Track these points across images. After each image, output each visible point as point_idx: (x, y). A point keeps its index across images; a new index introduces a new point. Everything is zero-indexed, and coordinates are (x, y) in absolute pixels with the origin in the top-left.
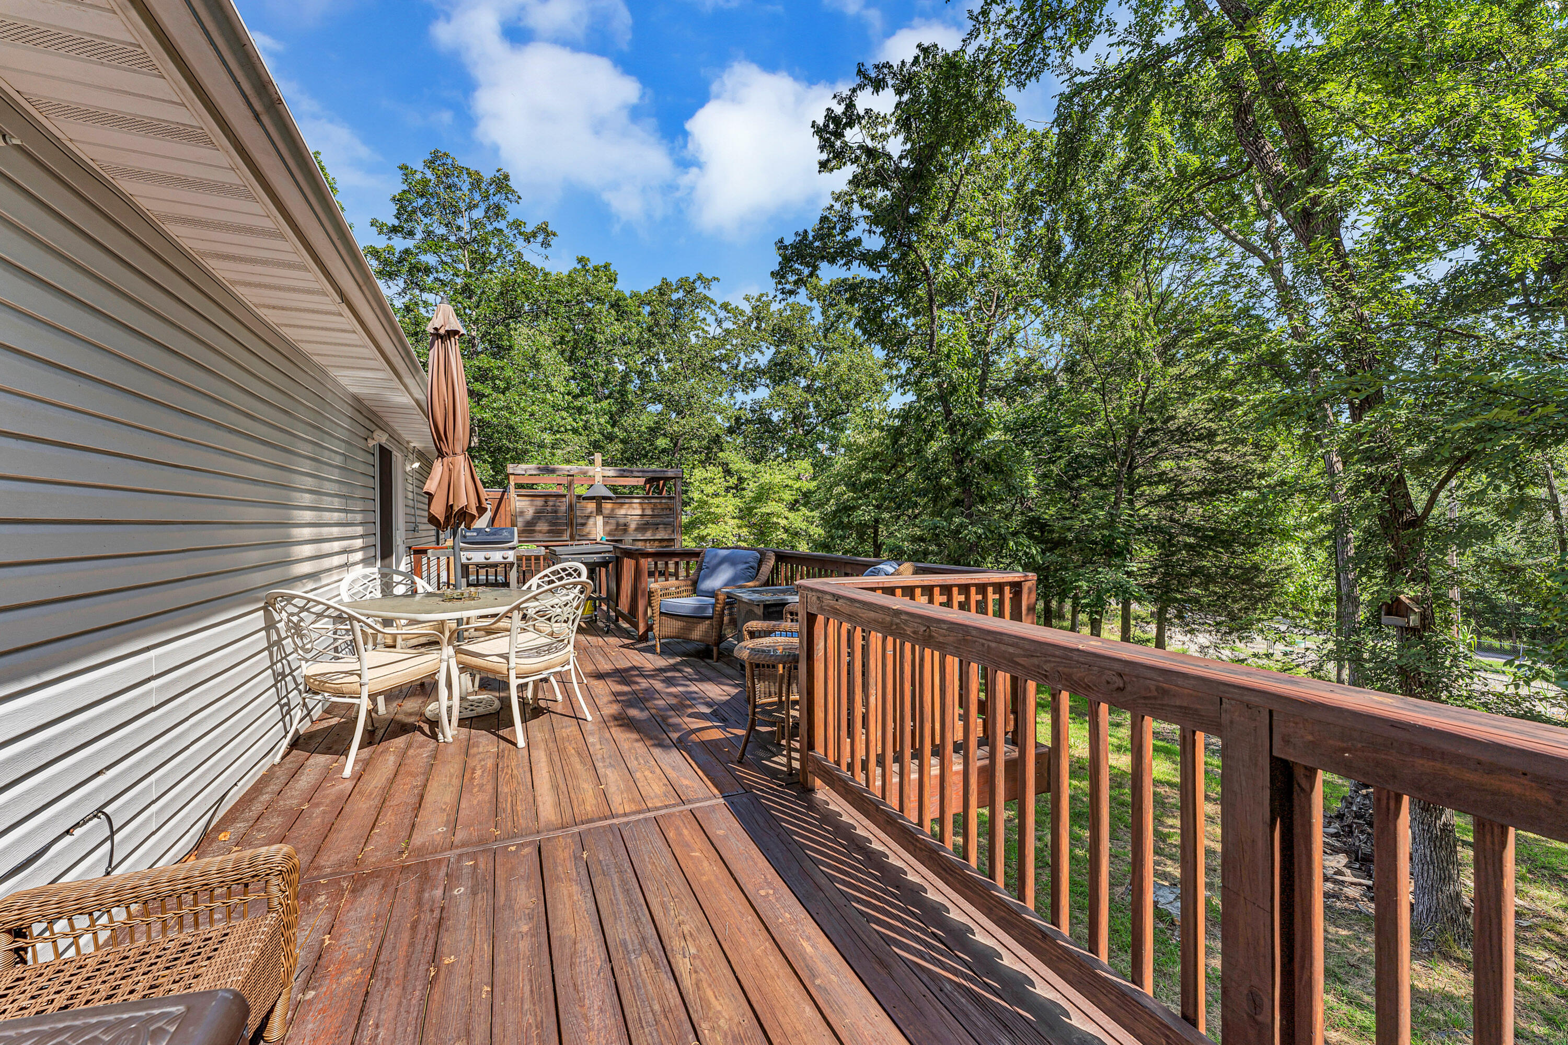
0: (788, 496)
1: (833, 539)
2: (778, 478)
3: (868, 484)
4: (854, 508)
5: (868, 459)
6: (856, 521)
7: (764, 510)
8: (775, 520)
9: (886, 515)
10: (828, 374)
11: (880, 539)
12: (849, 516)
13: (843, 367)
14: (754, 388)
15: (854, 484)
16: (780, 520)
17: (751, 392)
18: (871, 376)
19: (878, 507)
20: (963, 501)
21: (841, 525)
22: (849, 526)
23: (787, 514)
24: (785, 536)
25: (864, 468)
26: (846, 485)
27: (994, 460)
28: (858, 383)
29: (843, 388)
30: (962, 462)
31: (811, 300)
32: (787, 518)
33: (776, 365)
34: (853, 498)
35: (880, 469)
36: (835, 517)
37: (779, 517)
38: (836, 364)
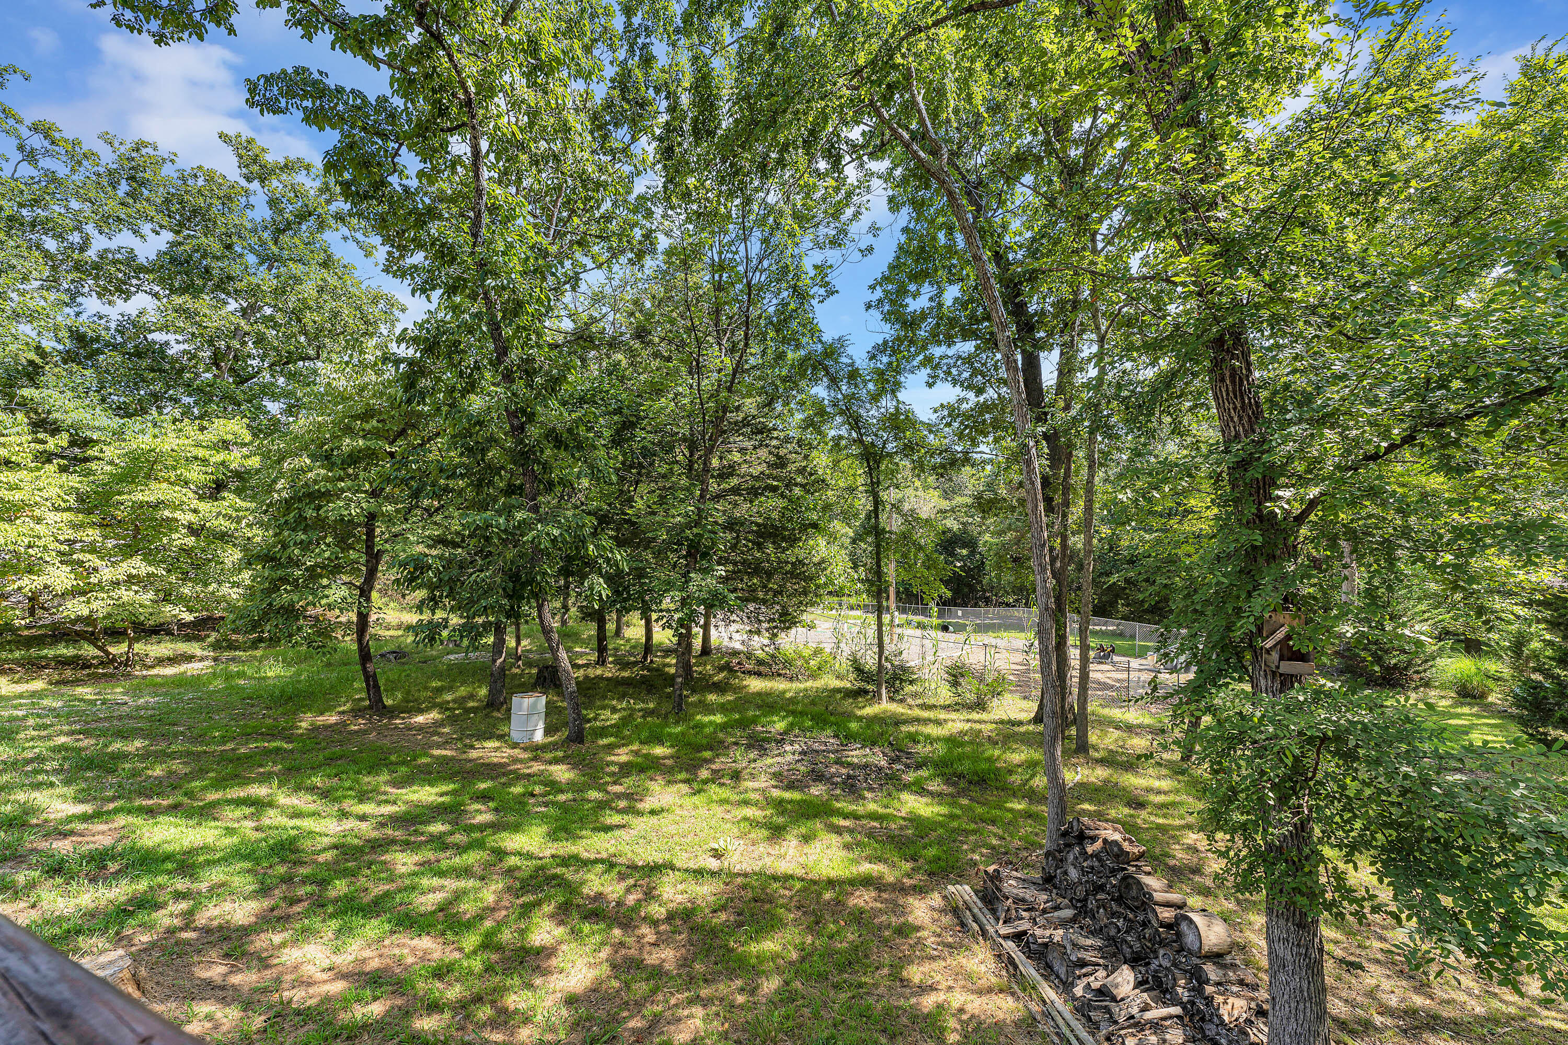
0: (195, 474)
1: (285, 547)
2: (169, 442)
3: (354, 459)
4: (327, 496)
5: (355, 417)
6: (332, 516)
7: (139, 497)
8: (167, 513)
9: (389, 508)
10: (279, 292)
11: (378, 546)
12: (318, 508)
13: (309, 289)
14: (128, 296)
15: (328, 457)
16: (178, 515)
17: (120, 302)
18: (358, 308)
19: (374, 494)
20: (521, 487)
21: (301, 523)
22: (321, 523)
23: (195, 504)
24: (191, 541)
25: (348, 430)
26: (313, 457)
27: (570, 431)
28: (336, 314)
29: (308, 317)
30: (522, 428)
31: (249, 179)
32: (195, 511)
33: (173, 260)
34: (327, 479)
35: (376, 434)
36: (288, 510)
37: (175, 508)
38: (298, 280)
